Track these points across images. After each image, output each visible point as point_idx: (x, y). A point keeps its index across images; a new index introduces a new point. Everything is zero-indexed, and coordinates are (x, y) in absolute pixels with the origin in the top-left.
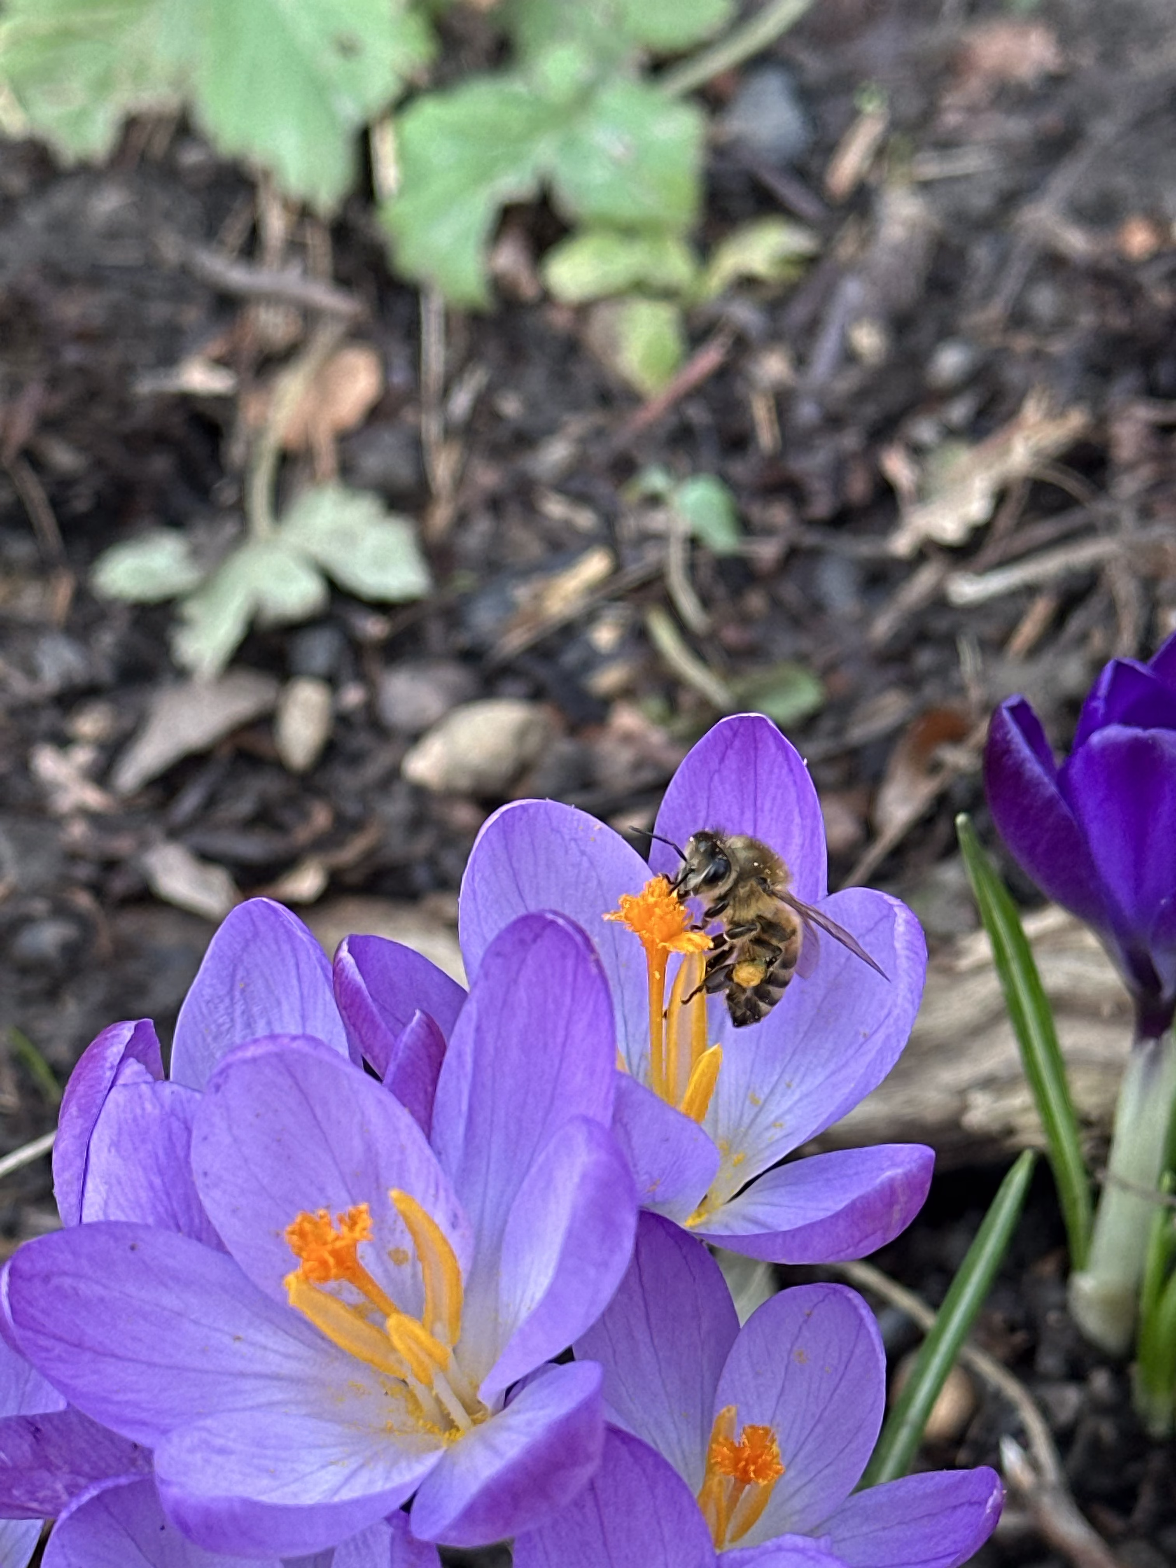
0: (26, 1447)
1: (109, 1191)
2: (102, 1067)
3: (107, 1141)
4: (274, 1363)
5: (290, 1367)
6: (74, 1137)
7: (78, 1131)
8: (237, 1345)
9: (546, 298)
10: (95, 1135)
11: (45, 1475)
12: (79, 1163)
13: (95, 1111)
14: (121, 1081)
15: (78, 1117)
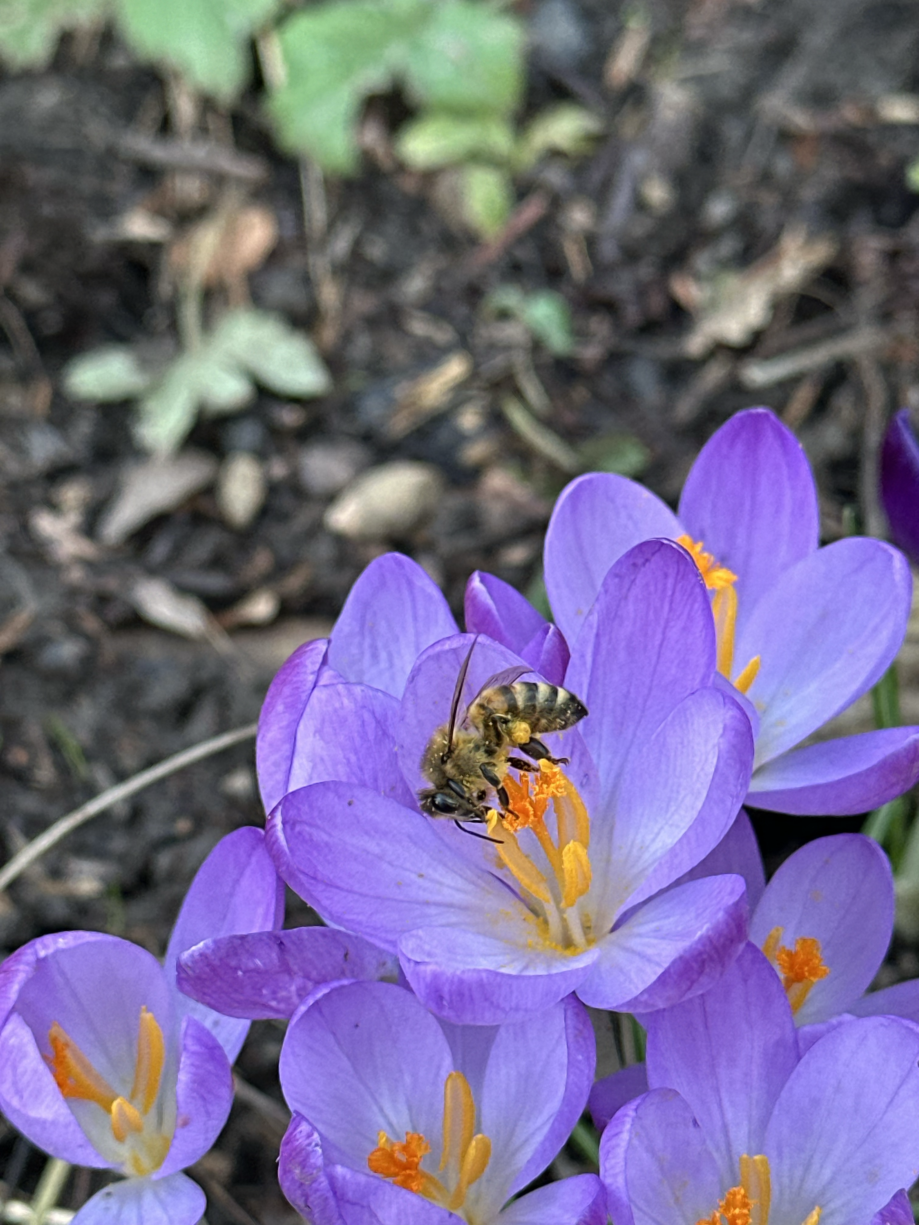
0: (274, 955)
1: (314, 767)
2: (305, 673)
3: (312, 729)
4: (448, 895)
5: (458, 898)
6: (281, 728)
7: (284, 723)
8: (420, 881)
9: (401, 167)
10: (301, 727)
11: (286, 978)
12: (287, 747)
13: (300, 706)
14: (322, 682)
15: (284, 712)
